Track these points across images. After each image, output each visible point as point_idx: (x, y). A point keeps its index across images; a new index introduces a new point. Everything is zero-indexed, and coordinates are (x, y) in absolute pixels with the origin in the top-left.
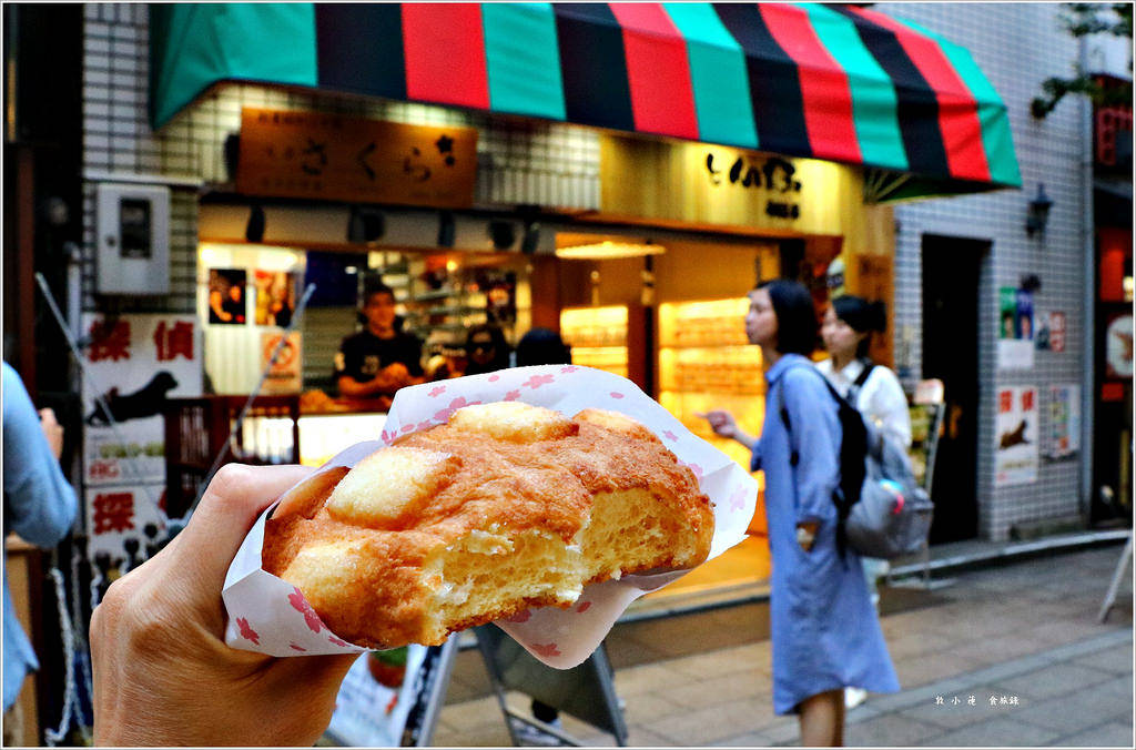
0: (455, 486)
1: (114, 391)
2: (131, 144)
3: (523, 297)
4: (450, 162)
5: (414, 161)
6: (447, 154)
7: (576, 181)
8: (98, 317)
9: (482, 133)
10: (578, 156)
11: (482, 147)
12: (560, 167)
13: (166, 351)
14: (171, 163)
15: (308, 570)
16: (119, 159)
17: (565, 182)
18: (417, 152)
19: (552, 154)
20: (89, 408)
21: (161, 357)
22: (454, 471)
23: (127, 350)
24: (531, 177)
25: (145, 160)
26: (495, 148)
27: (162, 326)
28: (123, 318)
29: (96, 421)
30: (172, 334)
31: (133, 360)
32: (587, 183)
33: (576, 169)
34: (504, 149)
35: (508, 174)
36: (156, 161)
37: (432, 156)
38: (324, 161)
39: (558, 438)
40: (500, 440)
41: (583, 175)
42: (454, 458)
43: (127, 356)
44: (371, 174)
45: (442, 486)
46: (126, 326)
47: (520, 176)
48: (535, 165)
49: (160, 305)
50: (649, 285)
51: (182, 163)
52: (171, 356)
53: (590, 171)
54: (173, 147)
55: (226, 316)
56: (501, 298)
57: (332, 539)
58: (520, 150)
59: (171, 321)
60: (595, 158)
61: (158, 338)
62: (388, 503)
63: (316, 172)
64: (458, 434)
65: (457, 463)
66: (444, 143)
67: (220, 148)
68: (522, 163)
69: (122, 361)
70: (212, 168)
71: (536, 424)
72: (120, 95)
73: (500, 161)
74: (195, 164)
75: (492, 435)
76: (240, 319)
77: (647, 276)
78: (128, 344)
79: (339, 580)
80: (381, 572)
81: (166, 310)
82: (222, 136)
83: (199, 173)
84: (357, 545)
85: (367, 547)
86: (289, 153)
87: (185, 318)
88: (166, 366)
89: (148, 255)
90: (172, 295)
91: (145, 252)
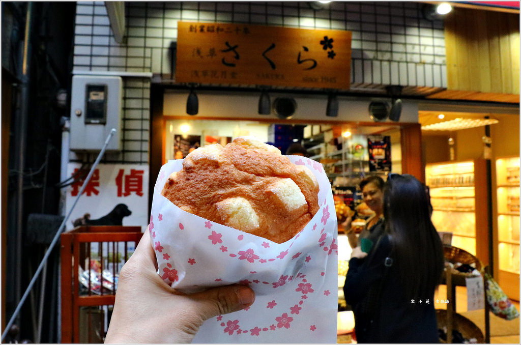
2: (105, 51)
3: (396, 154)
4: (331, 55)
5: (304, 55)
6: (329, 50)
7: (428, 67)
8: (78, 166)
9: (355, 36)
10: (429, 50)
11: (355, 45)
12: (416, 58)
13: (123, 191)
14: (131, 62)
16: (96, 61)
17: (420, 68)
18: (306, 49)
19: (409, 49)
21: (120, 194)
23: (97, 188)
24: (394, 65)
25: (113, 61)
26: (366, 46)
27: (121, 172)
28: (95, 167)
30: (128, 177)
31: (100, 195)
32: (437, 68)
33: (429, 59)
34: (373, 46)
35: (376, 63)
36: (122, 62)
37: (318, 52)
38: (237, 57)
41: (433, 64)
43: (96, 192)
44: (273, 66)
46: (97, 172)
47: (385, 64)
48: (396, 57)
49: (120, 158)
50: (488, 145)
51: (139, 62)
52: (127, 194)
53: (438, 60)
54: (132, 52)
56: (380, 154)
58: (386, 47)
59: (128, 169)
60: (442, 51)
61: (118, 181)
63: (232, 65)
66: (327, 42)
67: (165, 51)
68: (387, 56)
69: (93, 196)
70: (159, 64)
72: (98, 20)
73: (370, 55)
74: (148, 64)
77: (486, 140)
78: (98, 184)
81: (124, 162)
82: (167, 43)
83: (150, 68)
86: (212, 52)
87: (137, 167)
88: (123, 200)
89: (104, 124)
90: (124, 151)
91: (103, 121)
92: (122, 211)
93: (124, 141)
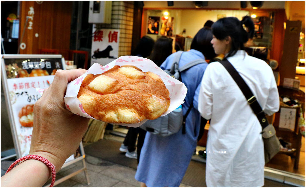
0: (116, 87)
1: (98, 50)
13: (111, 40)
15: (82, 101)
20: (93, 54)
21: (109, 41)
22: (116, 84)
23: (102, 39)
27: (110, 32)
28: (102, 30)
29: (94, 57)
30: (113, 35)
31: (103, 41)
39: (140, 79)
40: (128, 77)
42: (117, 81)
43: (102, 40)
45: (113, 87)
46: (102, 32)
52: (112, 41)
55: (153, 32)
57: (88, 95)
59: (113, 31)
61: (109, 36)
62: (101, 89)
64: (119, 74)
65: (117, 82)
69: (101, 41)
71: (136, 75)
75: (126, 76)
76: (157, 33)
78: (102, 37)
79: (88, 104)
80: (97, 104)
81: (112, 28)
84: (93, 98)
85: (95, 99)
87: (116, 30)
88: (110, 44)
89: (99, 12)
90: (112, 24)
91: (98, 11)
92: (110, 48)
93: (112, 19)
